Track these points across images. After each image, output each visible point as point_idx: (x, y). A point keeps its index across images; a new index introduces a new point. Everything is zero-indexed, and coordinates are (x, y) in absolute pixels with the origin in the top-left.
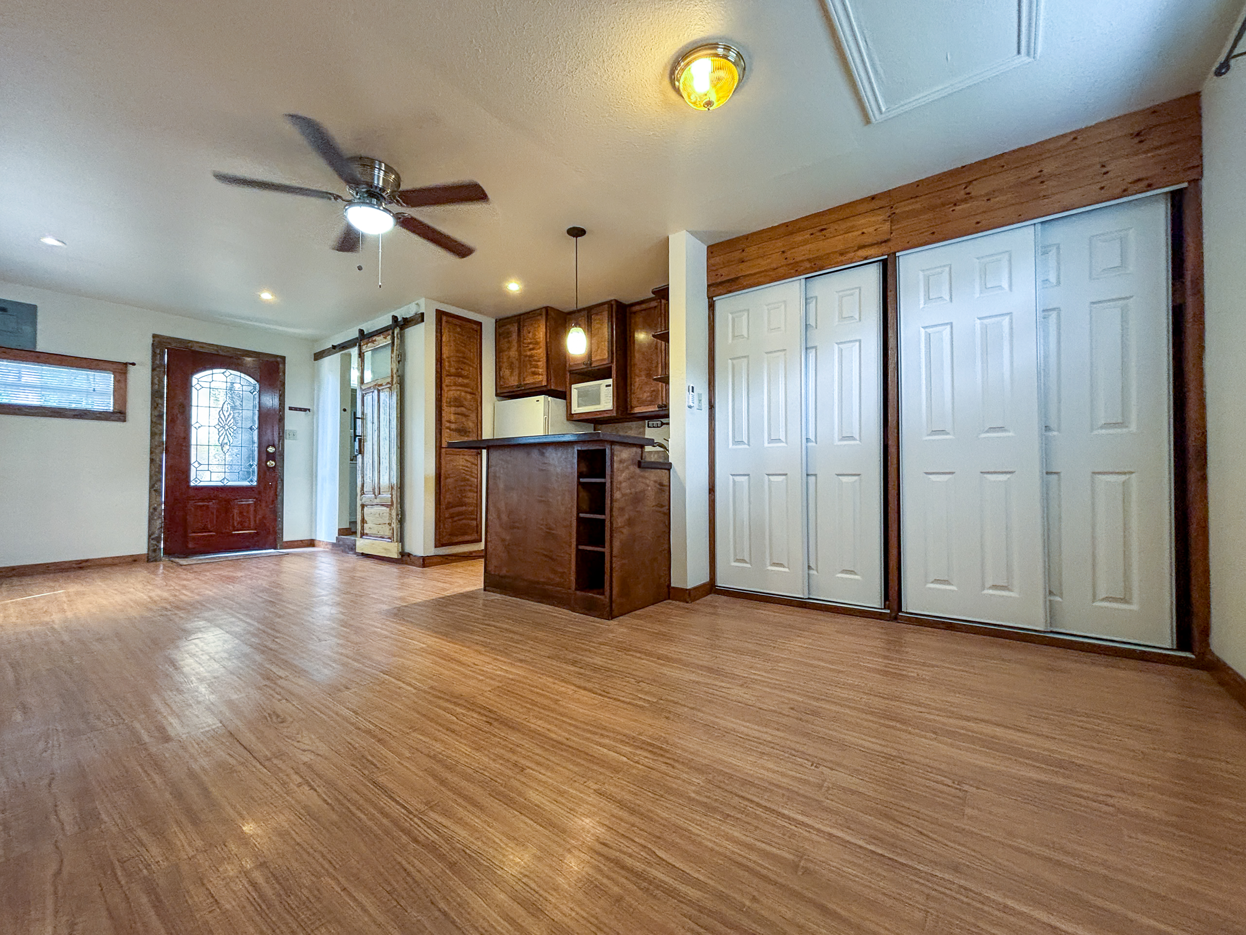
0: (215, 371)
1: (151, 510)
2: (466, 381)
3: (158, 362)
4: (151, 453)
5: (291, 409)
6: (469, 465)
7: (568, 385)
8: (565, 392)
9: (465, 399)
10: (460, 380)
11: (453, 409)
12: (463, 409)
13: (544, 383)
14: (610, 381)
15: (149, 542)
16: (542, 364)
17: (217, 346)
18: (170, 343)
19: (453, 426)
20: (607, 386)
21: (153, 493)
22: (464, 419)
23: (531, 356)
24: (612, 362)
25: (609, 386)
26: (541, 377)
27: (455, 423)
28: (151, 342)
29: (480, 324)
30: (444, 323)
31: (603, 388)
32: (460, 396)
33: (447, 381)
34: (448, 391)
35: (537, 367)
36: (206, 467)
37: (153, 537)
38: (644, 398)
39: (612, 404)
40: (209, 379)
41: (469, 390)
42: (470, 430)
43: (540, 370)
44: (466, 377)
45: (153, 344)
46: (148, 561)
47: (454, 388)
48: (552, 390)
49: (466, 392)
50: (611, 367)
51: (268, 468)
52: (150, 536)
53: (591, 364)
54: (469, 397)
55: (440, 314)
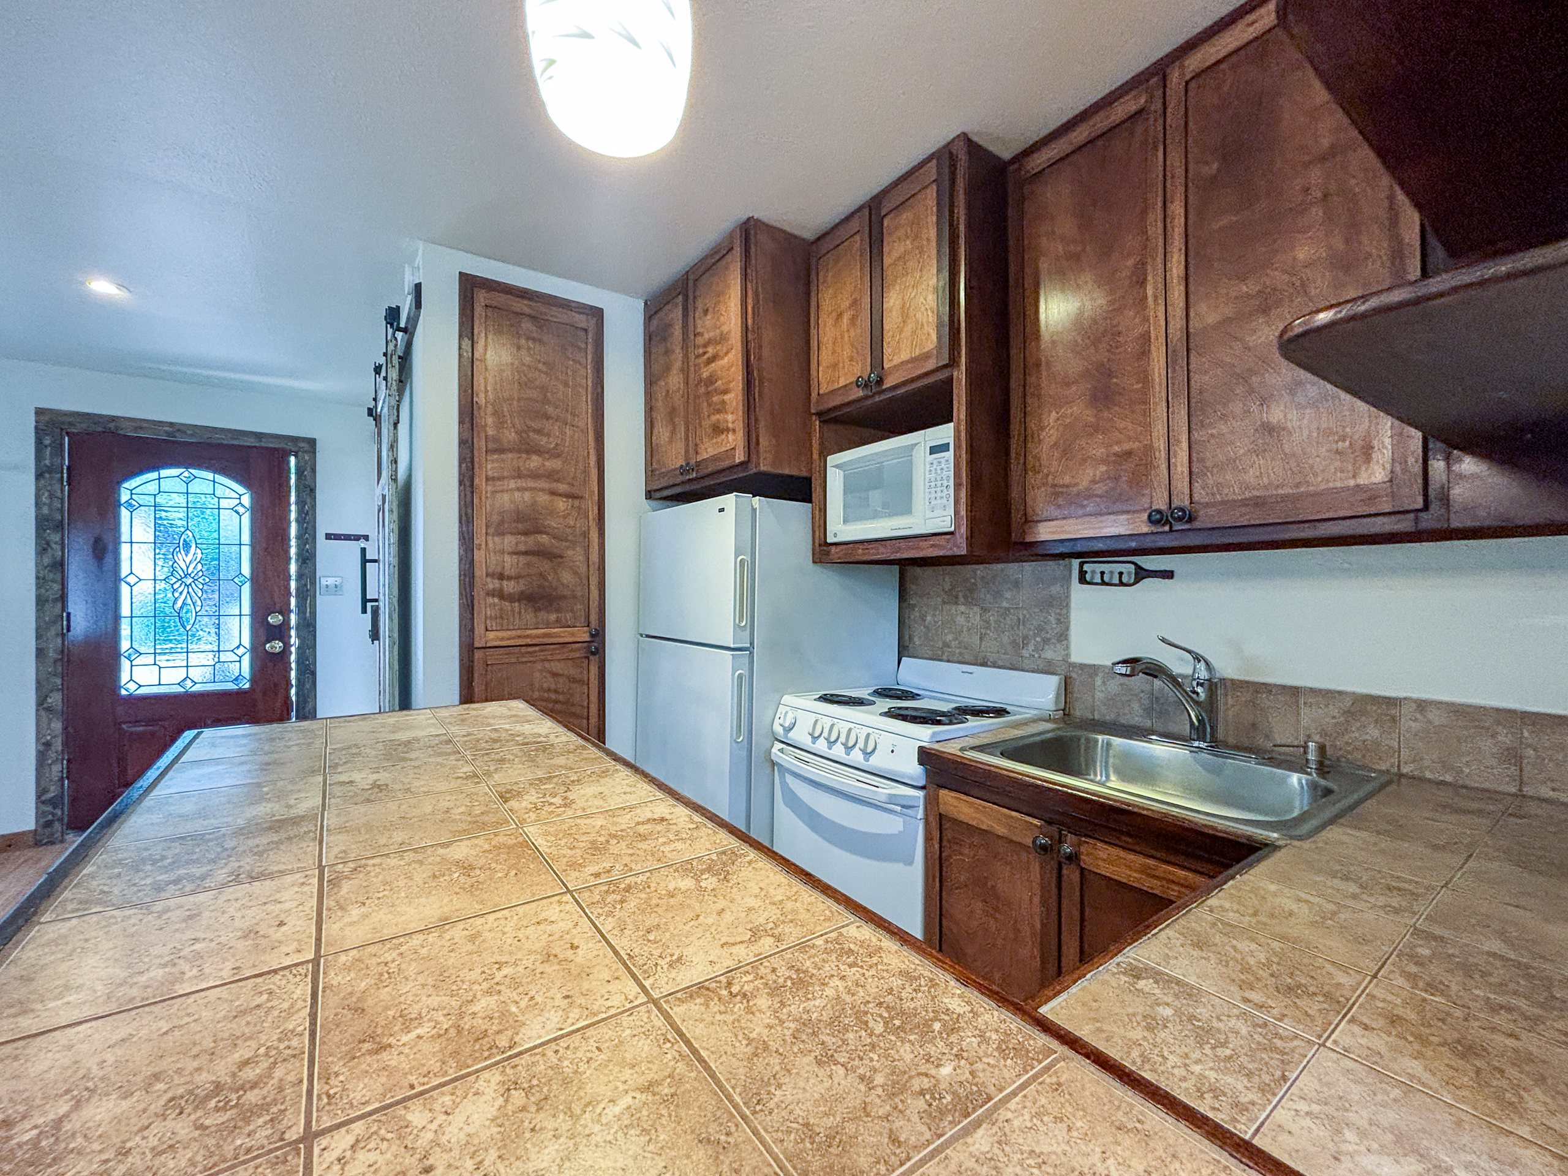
0: (164, 473)
1: (41, 748)
2: (552, 464)
3: (47, 462)
4: (38, 637)
5: (329, 536)
6: (562, 685)
7: (815, 456)
8: (808, 481)
9: (552, 513)
10: (535, 462)
11: (509, 541)
12: (544, 539)
13: (740, 457)
14: (945, 433)
15: (37, 808)
16: (735, 398)
17: (171, 424)
18: (71, 424)
19: (509, 587)
20: (934, 450)
21: (43, 713)
22: (545, 566)
23: (711, 380)
24: (953, 362)
25: (944, 448)
26: (731, 437)
27: (517, 577)
28: (33, 424)
29: (597, 314)
30: (479, 310)
31: (922, 460)
32: (534, 503)
33: (490, 466)
34: (494, 492)
35: (721, 408)
36: (150, 659)
37: (43, 798)
38: (1084, 484)
39: (951, 511)
40: (152, 488)
41: (562, 487)
42: (566, 593)
43: (730, 417)
44: (555, 454)
45: (36, 428)
46: (38, 844)
47: (512, 484)
48: (765, 474)
49: (553, 493)
50: (950, 379)
51: (272, 655)
52: (38, 797)
53: (880, 381)
54: (561, 504)
55: (470, 285)
